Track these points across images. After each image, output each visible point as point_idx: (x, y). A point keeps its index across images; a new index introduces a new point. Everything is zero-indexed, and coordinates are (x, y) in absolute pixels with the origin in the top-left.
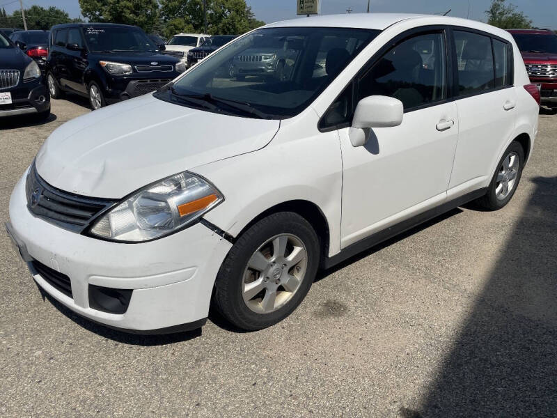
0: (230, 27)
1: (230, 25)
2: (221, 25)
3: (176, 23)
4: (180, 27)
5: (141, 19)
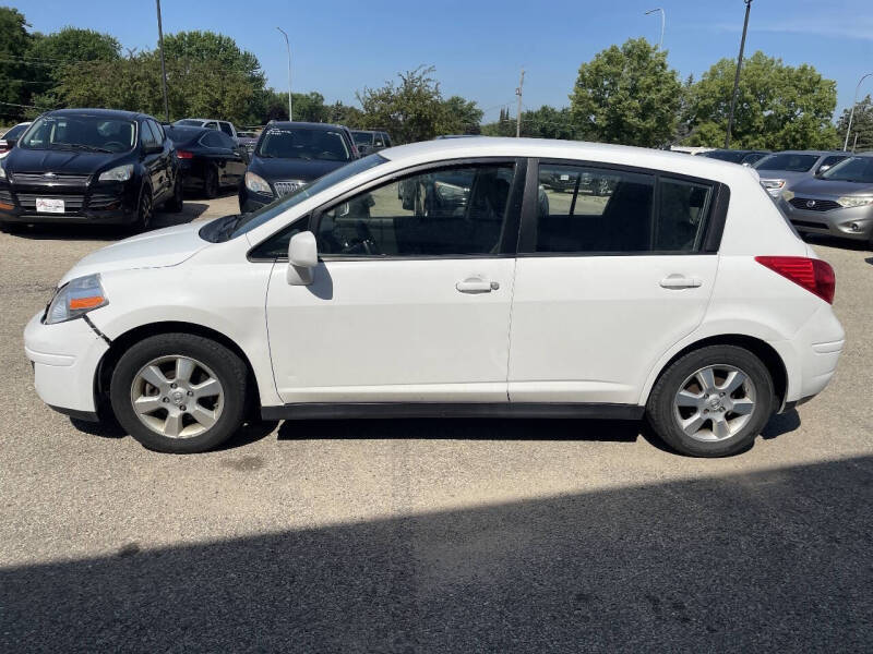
0: (798, 136)
1: (797, 132)
2: (782, 133)
3: (703, 130)
4: (709, 135)
5: (648, 126)
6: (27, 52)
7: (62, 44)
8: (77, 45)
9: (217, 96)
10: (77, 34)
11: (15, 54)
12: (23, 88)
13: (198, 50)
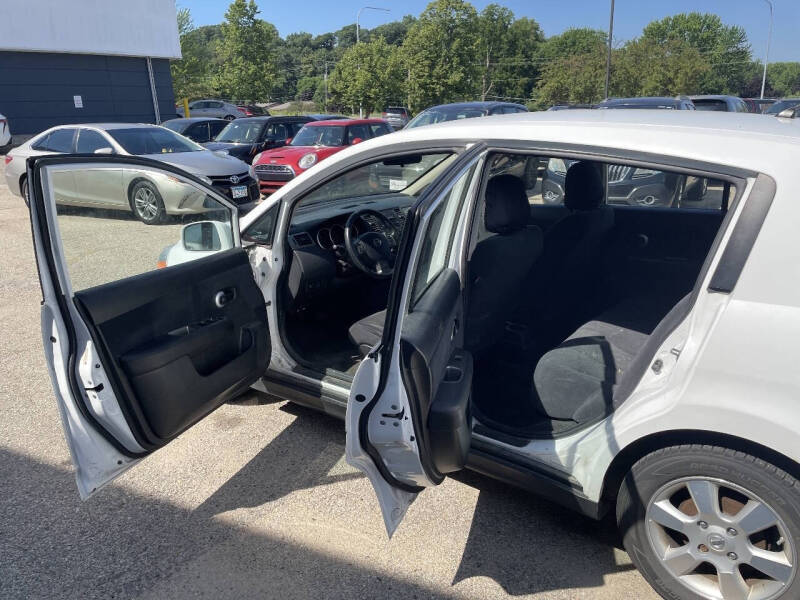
6: (535, 54)
7: (562, 44)
8: (574, 43)
9: (671, 75)
10: (576, 32)
11: (526, 57)
12: (526, 85)
13: (680, 32)
